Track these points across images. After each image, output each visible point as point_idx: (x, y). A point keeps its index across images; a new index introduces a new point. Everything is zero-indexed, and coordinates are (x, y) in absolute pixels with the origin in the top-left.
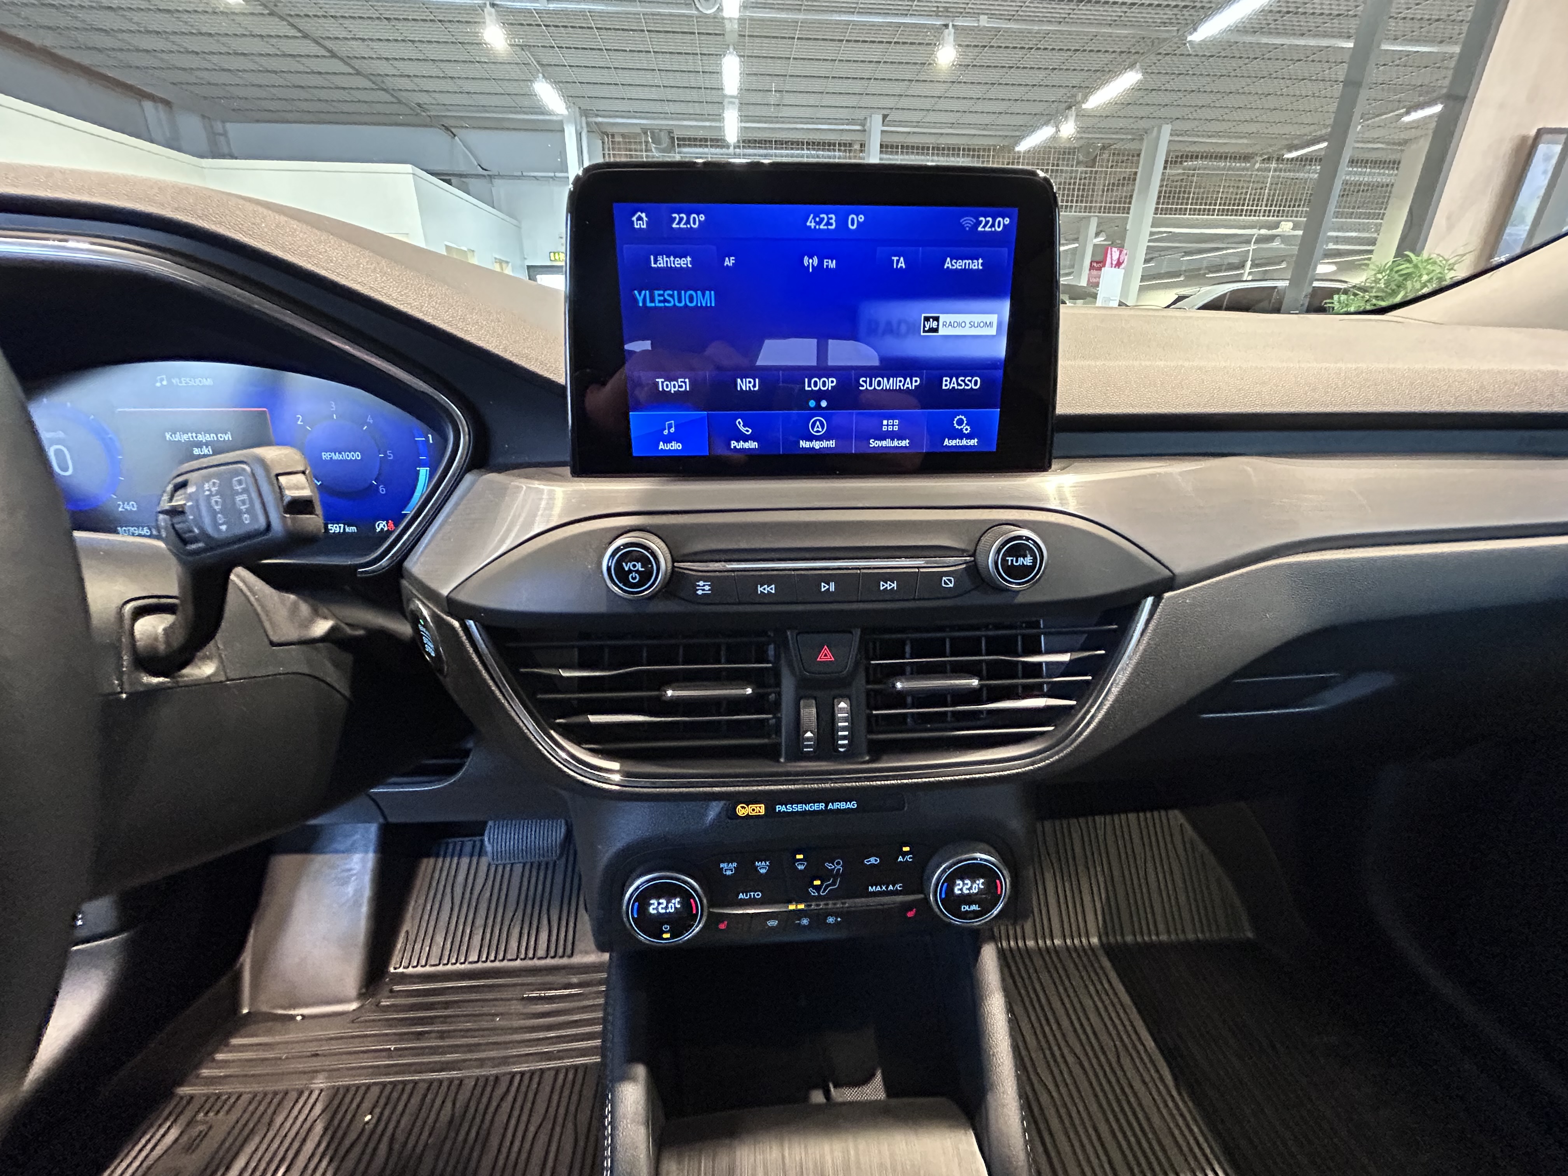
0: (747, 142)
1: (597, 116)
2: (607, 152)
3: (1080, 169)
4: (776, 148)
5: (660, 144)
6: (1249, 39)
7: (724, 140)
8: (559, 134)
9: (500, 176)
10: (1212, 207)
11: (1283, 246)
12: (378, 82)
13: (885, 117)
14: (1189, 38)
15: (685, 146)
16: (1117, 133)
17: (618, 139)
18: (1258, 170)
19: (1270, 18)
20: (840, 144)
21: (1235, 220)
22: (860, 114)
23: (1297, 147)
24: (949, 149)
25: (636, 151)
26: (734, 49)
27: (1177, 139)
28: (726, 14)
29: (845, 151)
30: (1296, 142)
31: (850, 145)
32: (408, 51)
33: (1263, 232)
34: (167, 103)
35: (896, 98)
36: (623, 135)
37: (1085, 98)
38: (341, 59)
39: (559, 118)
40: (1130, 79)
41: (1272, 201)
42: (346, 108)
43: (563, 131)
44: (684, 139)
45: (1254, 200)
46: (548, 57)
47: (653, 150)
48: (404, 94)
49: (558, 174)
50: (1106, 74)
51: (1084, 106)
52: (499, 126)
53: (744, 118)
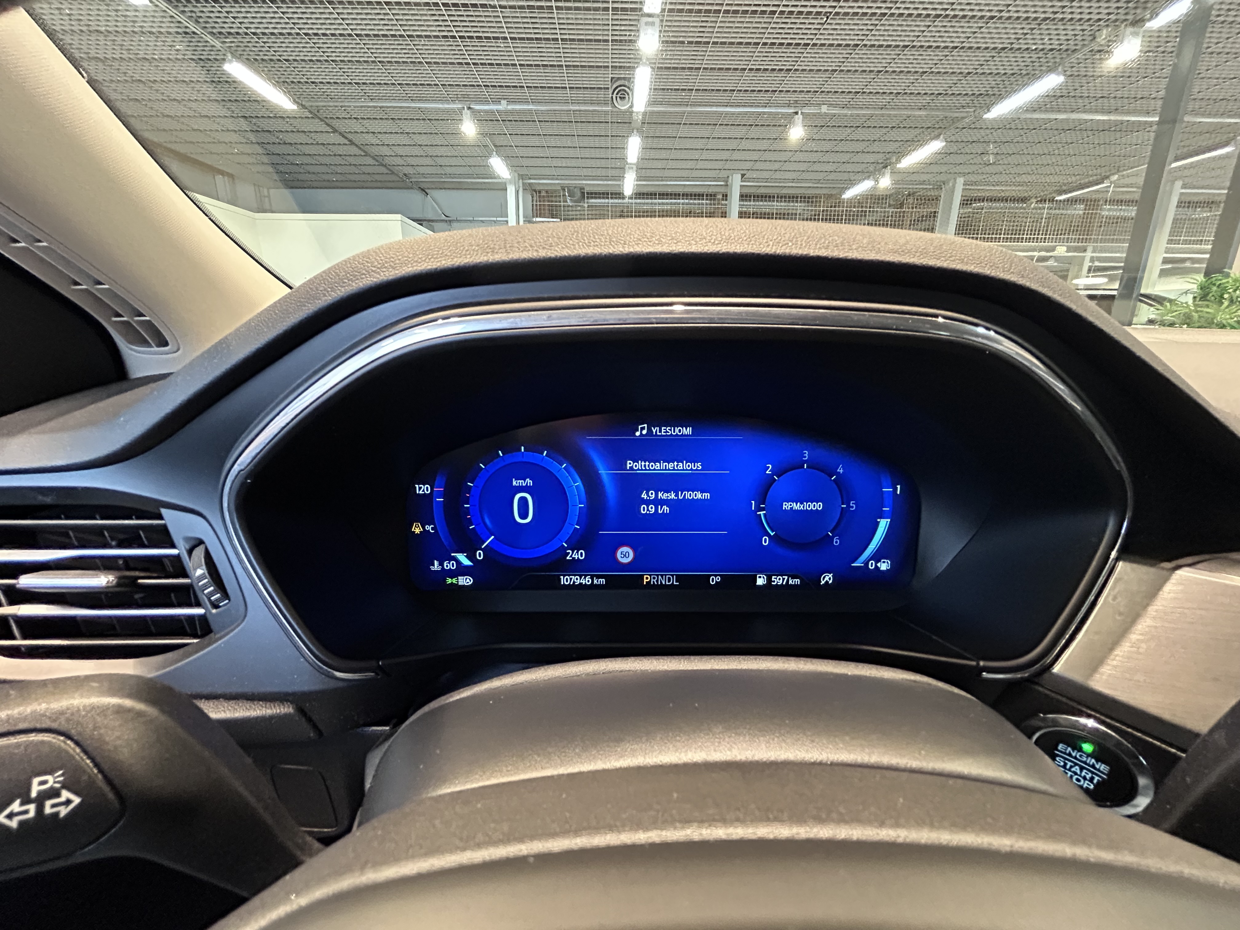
0: (639, 195)
1: (530, 179)
2: (535, 203)
3: (891, 210)
4: (659, 199)
5: (573, 197)
6: (1029, 116)
7: (623, 194)
8: (504, 192)
9: (458, 221)
10: (998, 236)
11: (1056, 264)
12: (379, 160)
13: (743, 175)
14: (985, 116)
15: (592, 198)
16: (921, 184)
17: (543, 194)
18: (1033, 209)
19: (1047, 99)
20: (707, 195)
21: (1017, 245)
22: (724, 174)
23: (1065, 192)
24: (789, 197)
25: (556, 202)
26: (638, 132)
27: (968, 187)
28: (635, 109)
29: (711, 200)
30: (1064, 188)
31: (715, 195)
32: (404, 140)
33: (1043, 254)
34: (231, 176)
35: (752, 162)
36: (547, 192)
37: (898, 160)
38: (357, 146)
39: (504, 181)
40: (936, 146)
41: (1047, 231)
42: (353, 177)
43: (506, 189)
44: (592, 193)
45: (1031, 231)
46: (500, 141)
47: (568, 201)
48: (396, 168)
49: (498, 219)
50: (917, 143)
51: (898, 166)
52: (459, 187)
53: (639, 178)
